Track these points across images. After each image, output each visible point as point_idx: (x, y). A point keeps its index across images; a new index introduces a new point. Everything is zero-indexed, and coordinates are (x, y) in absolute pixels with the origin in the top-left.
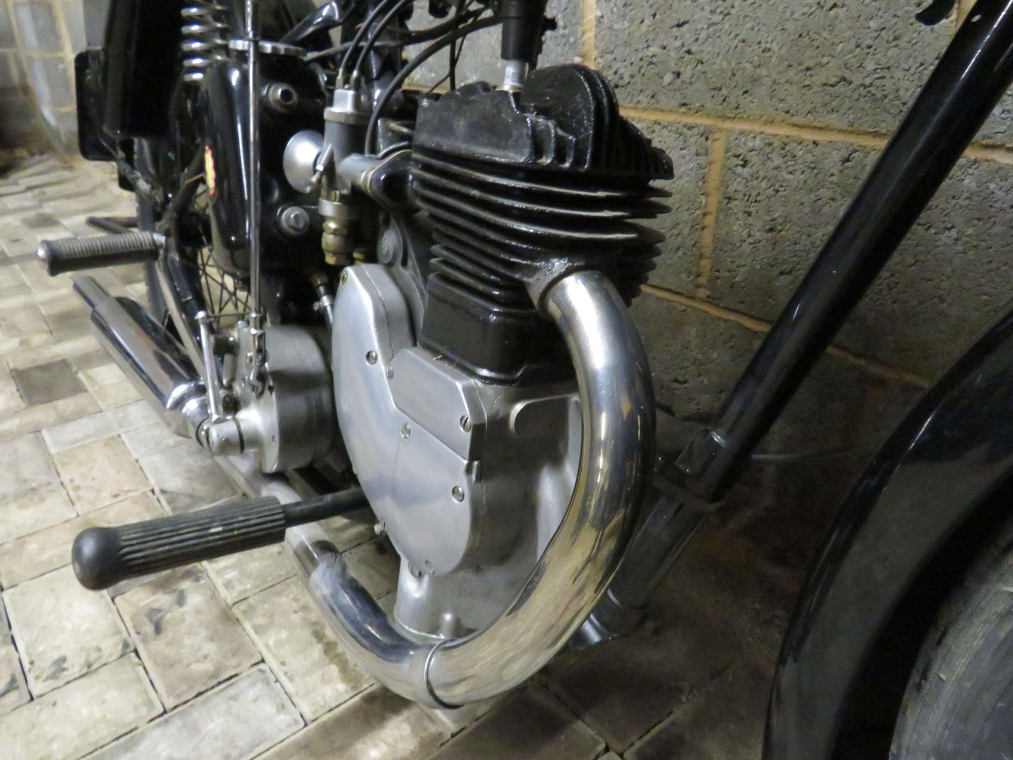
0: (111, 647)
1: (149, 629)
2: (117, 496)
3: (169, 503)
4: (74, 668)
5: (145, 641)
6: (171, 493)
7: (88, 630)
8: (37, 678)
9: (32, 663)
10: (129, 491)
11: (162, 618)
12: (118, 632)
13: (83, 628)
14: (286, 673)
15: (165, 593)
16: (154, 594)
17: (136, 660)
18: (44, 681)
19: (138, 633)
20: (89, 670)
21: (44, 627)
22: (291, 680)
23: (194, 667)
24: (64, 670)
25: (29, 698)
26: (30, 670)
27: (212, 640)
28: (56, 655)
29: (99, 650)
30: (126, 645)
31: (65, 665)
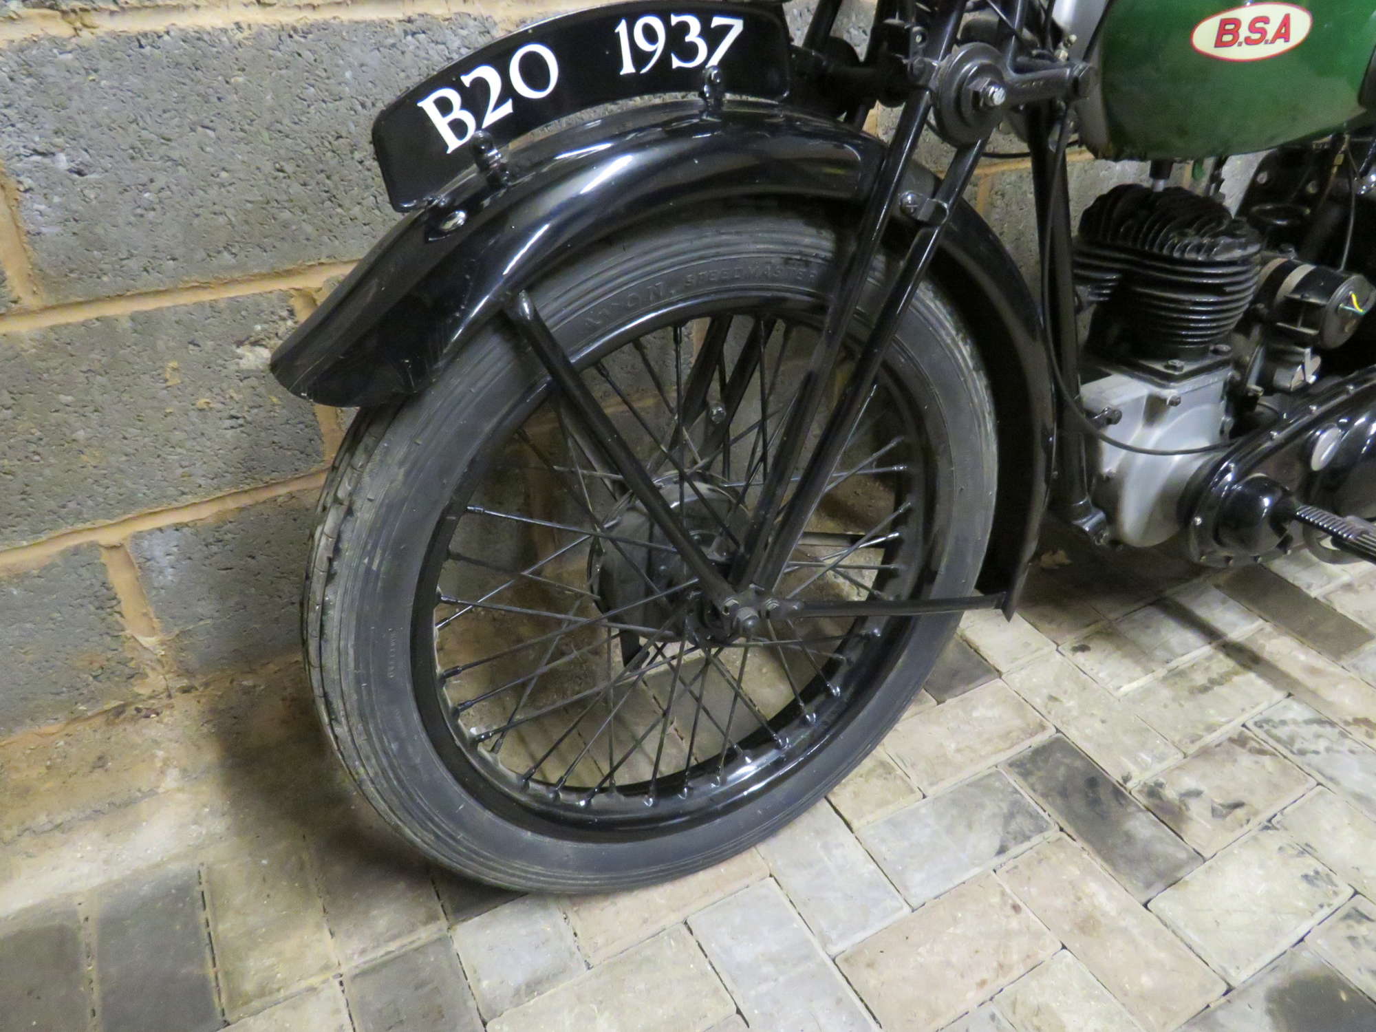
0: (1273, 841)
1: (1239, 812)
2: (1016, 908)
3: (1028, 838)
4: (1309, 865)
5: (1256, 813)
6: (1002, 841)
7: (1262, 866)
8: (1335, 893)
9: (1321, 906)
10: (1003, 894)
11: (1222, 805)
12: (1255, 838)
13: (1261, 872)
14: (1253, 708)
15: (1188, 809)
16: (1191, 819)
17: (1279, 817)
18: (1336, 886)
19: (1248, 821)
20: (1306, 850)
21: (1273, 912)
22: (1258, 704)
23: (1270, 769)
24: (1317, 873)
25: (1357, 896)
26: (1329, 905)
27: (1235, 761)
28: (1304, 886)
29: (1281, 849)
30: (1267, 828)
31: (1312, 873)
